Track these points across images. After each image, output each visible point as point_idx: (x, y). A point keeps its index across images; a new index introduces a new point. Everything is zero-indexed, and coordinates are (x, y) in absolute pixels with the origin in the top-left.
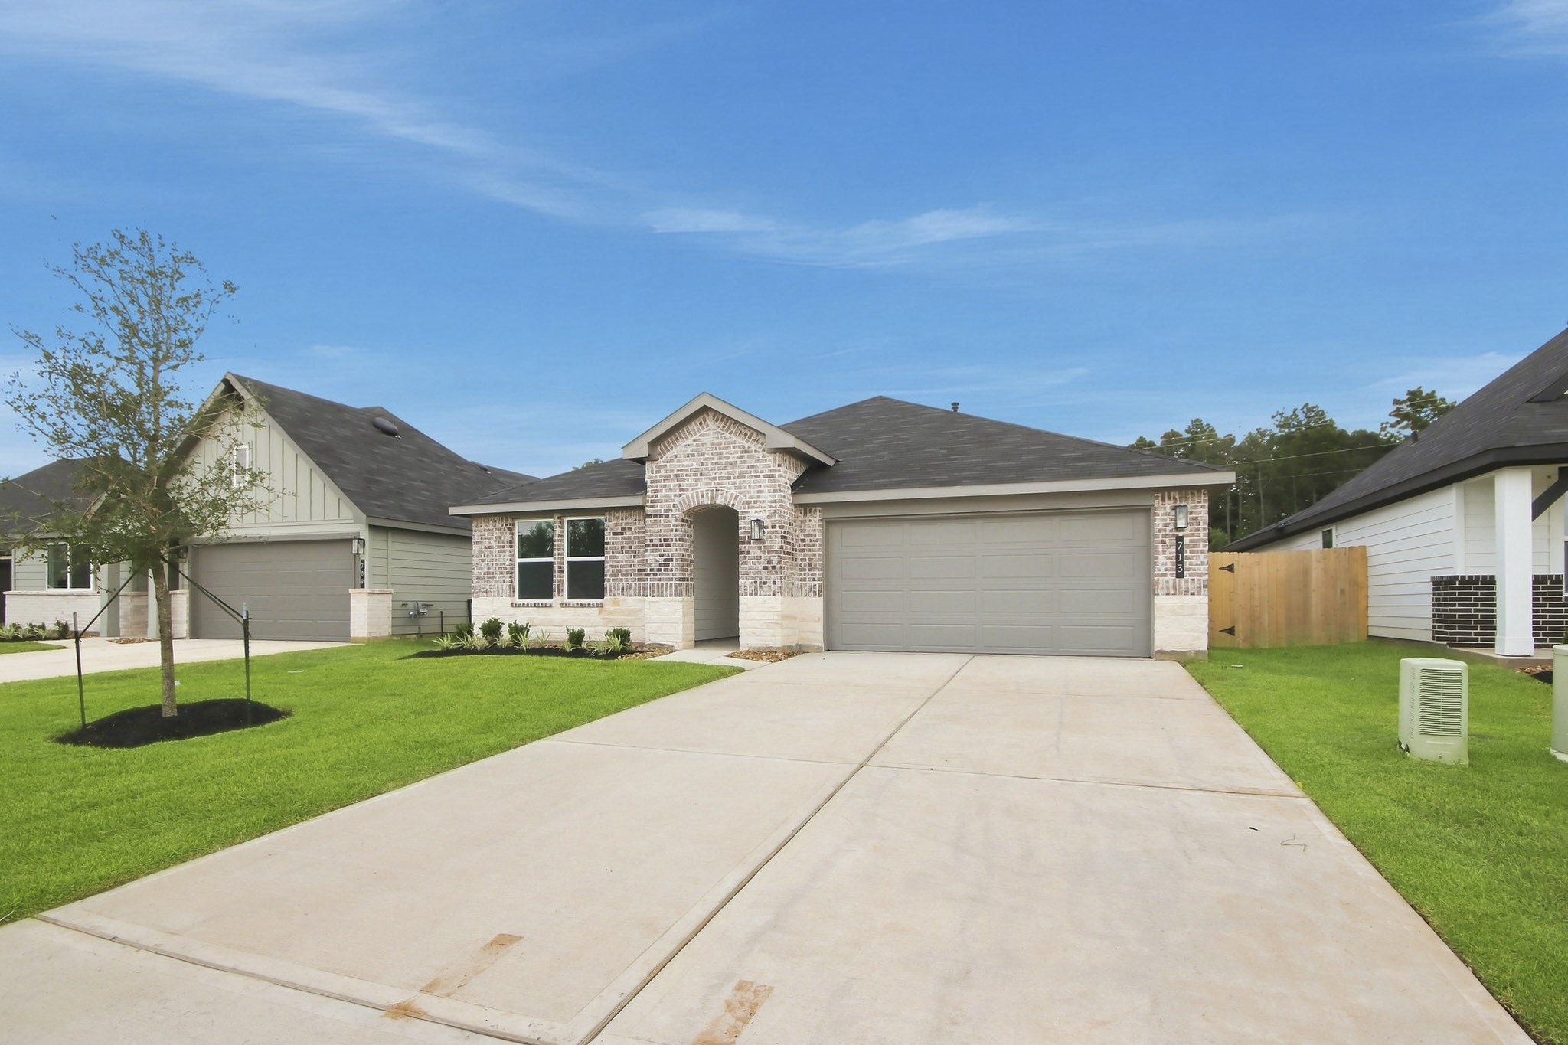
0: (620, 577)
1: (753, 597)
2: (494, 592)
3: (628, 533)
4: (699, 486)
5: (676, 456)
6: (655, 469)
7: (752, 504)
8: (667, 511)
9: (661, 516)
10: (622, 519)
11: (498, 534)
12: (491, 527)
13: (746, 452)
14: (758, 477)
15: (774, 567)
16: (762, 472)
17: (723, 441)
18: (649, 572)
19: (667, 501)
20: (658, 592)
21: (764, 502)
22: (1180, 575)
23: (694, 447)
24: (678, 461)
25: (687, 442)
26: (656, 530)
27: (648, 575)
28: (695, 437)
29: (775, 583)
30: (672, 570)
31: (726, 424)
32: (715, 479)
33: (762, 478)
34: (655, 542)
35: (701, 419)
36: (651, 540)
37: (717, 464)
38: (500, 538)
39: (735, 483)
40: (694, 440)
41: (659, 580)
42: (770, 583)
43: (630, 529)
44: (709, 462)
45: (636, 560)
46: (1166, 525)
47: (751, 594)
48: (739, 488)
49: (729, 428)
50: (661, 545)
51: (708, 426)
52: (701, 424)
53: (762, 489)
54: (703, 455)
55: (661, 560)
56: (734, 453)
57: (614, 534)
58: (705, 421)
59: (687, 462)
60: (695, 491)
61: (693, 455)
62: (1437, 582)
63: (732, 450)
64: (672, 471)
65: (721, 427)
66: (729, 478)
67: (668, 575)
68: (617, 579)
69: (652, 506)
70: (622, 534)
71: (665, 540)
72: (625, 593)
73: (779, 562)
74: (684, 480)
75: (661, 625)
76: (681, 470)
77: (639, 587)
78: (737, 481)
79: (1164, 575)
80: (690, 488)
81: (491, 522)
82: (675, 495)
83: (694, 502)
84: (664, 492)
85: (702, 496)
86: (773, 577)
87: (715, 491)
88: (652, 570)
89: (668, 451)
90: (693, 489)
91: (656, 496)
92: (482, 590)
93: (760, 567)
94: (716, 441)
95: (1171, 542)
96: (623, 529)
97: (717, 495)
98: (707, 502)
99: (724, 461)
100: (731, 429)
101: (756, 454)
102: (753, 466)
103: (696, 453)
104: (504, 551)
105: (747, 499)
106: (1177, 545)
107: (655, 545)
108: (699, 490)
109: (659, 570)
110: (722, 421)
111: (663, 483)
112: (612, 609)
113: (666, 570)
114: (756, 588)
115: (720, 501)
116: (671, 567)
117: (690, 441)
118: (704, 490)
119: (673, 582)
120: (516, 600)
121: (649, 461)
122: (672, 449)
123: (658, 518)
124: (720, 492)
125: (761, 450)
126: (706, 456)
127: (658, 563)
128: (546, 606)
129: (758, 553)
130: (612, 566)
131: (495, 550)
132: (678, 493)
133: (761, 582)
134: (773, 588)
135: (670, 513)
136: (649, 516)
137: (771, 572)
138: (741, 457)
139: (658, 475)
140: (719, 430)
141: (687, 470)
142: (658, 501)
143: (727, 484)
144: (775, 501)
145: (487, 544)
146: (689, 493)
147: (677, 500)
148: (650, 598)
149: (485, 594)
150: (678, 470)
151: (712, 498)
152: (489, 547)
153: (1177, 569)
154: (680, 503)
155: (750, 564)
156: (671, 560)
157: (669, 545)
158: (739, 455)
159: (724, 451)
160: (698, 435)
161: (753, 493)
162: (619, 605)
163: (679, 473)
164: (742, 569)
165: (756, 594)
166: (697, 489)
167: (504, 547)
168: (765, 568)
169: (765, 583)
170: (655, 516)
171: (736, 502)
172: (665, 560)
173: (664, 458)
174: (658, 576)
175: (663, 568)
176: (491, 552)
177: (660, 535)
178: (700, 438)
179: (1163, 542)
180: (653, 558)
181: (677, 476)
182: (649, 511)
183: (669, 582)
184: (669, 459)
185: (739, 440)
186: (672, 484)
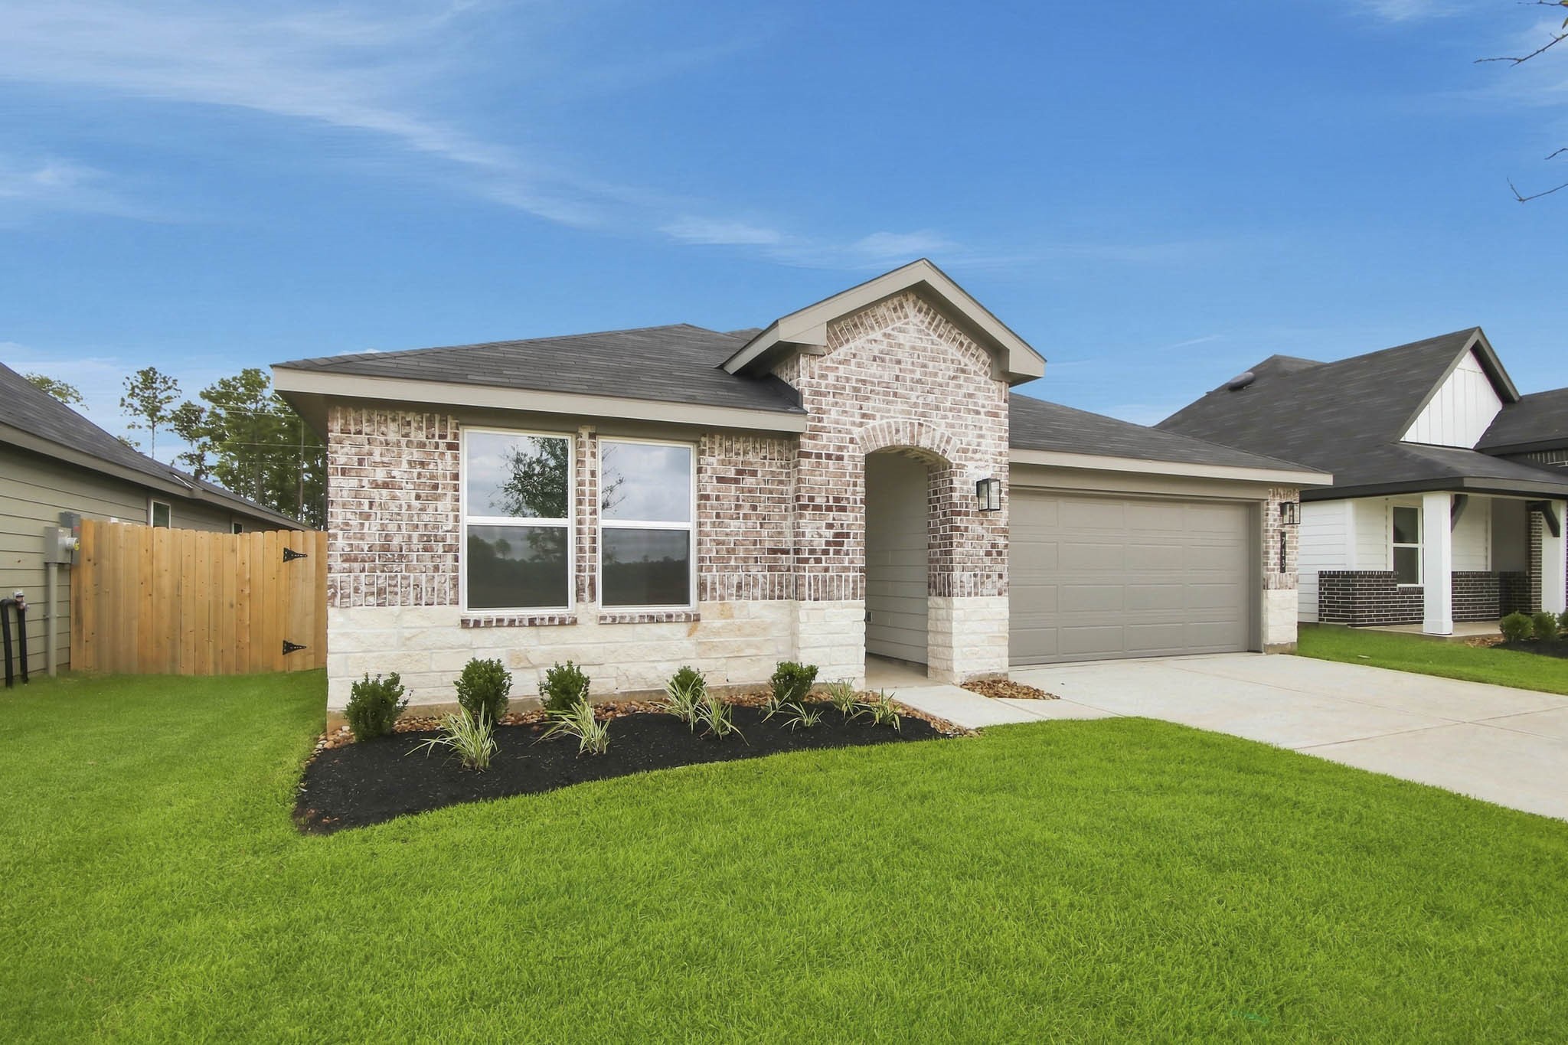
0: (733, 563)
1: (973, 598)
2: (406, 596)
3: (749, 481)
4: (892, 414)
5: (855, 356)
6: (817, 372)
7: (970, 454)
8: (840, 448)
9: (829, 457)
10: (737, 454)
11: (417, 455)
12: (392, 437)
13: (963, 371)
14: (978, 413)
15: (1000, 553)
16: (983, 407)
17: (929, 346)
18: (807, 556)
19: (840, 431)
20: (825, 592)
21: (986, 452)
22: (1283, 570)
23: (884, 347)
24: (859, 365)
25: (872, 336)
26: (819, 480)
27: (806, 560)
28: (884, 331)
29: (1000, 576)
30: (847, 554)
31: (933, 319)
32: (916, 405)
33: (982, 416)
34: (818, 501)
35: (896, 301)
36: (812, 499)
37: (919, 381)
38: (422, 464)
39: (945, 417)
40: (885, 335)
41: (826, 570)
42: (995, 577)
43: (754, 473)
44: (908, 376)
45: (765, 532)
46: (1275, 520)
47: (969, 594)
48: (952, 426)
49: (938, 326)
50: (829, 509)
51: (906, 317)
52: (895, 309)
53: (983, 432)
54: (899, 362)
55: (829, 534)
56: (945, 371)
57: (720, 480)
58: (902, 307)
59: (874, 369)
60: (884, 421)
61: (883, 360)
62: (1322, 574)
63: (943, 366)
64: (848, 380)
65: (926, 323)
66: (937, 408)
67: (841, 561)
68: (726, 567)
69: (813, 437)
70: (736, 481)
71: (837, 500)
72: (743, 593)
73: (1006, 546)
74: (868, 398)
75: (827, 650)
76: (864, 382)
77: (773, 583)
78: (950, 414)
79: (1273, 570)
80: (878, 415)
81: (393, 426)
82: (853, 424)
83: (885, 440)
84: (834, 414)
85: (897, 431)
86: (999, 568)
87: (916, 425)
88: (812, 552)
89: (841, 344)
90: (882, 418)
91: (820, 420)
92: (363, 589)
93: (982, 553)
94: (919, 344)
95: (1278, 538)
96: (740, 472)
97: (920, 434)
98: (905, 441)
99: (930, 379)
100: (941, 329)
101: (977, 378)
102: (971, 396)
103: (887, 357)
104: (437, 498)
105: (963, 446)
106: (1282, 540)
107: (817, 508)
108: (892, 421)
109: (826, 552)
110: (927, 313)
111: (830, 398)
112: (718, 623)
113: (837, 552)
114: (975, 584)
115: (925, 443)
116: (845, 548)
117: (877, 334)
118: (900, 420)
119: (851, 574)
120: (463, 610)
121: (805, 355)
122: (847, 341)
123: (824, 460)
124: (924, 429)
125: (982, 373)
126: (902, 366)
127: (823, 540)
128: (562, 623)
129: (979, 530)
130: (719, 543)
131: (406, 495)
132: (858, 420)
133: (982, 575)
134: (1001, 583)
135: (845, 454)
136: (808, 455)
137: (995, 561)
138: (954, 378)
139: (823, 383)
140: (923, 327)
141: (872, 383)
142: (823, 429)
143: (935, 417)
144: (1000, 454)
145: (380, 475)
146: (876, 423)
147: (857, 432)
148: (808, 604)
149: (372, 599)
150: (857, 381)
151: (913, 437)
152: (385, 485)
153: (1281, 564)
154: (862, 438)
155: (968, 548)
156: (848, 535)
157: (843, 509)
158: (952, 374)
159: (931, 364)
160: (890, 327)
161: (971, 436)
162: (732, 616)
163: (860, 385)
164: (957, 554)
165: (976, 594)
166: (888, 418)
167: (435, 487)
168: (988, 554)
169: (988, 577)
170: (819, 456)
171: (949, 448)
172: (837, 535)
173: (834, 355)
174: (824, 564)
175: (831, 549)
176: (394, 498)
177: (827, 490)
178: (892, 333)
179: (1273, 537)
180: (815, 531)
181: (856, 390)
182: (807, 444)
183: (843, 574)
184: (842, 357)
185: (953, 351)
186: (848, 402)
